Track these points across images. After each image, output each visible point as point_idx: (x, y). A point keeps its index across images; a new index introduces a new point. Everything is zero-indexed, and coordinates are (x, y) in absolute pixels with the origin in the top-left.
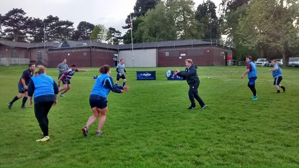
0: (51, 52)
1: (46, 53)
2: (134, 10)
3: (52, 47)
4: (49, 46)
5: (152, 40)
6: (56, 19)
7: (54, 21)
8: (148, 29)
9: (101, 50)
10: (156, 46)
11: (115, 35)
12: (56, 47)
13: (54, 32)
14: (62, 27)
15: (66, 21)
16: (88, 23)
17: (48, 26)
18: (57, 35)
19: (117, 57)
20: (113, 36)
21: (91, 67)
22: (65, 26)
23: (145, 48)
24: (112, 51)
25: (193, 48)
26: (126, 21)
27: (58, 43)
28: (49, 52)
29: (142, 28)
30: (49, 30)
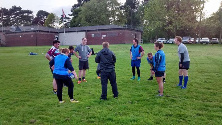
0: (7, 35)
1: (4, 35)
2: (78, 2)
3: (8, 31)
4: (6, 31)
5: (87, 25)
6: (20, 8)
7: (18, 10)
8: (84, 17)
9: (45, 33)
10: (85, 30)
11: (66, 21)
12: (12, 31)
13: (18, 19)
14: (25, 15)
15: (27, 10)
16: (44, 12)
17: (13, 14)
18: (21, 21)
19: (57, 38)
20: (65, 21)
21: (37, 45)
22: (26, 14)
23: (78, 31)
24: (53, 34)
25: (111, 31)
26: (71, 10)
27: (14, 28)
28: (6, 35)
29: (80, 16)
30: (14, 17)
